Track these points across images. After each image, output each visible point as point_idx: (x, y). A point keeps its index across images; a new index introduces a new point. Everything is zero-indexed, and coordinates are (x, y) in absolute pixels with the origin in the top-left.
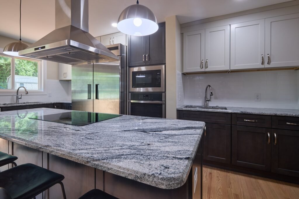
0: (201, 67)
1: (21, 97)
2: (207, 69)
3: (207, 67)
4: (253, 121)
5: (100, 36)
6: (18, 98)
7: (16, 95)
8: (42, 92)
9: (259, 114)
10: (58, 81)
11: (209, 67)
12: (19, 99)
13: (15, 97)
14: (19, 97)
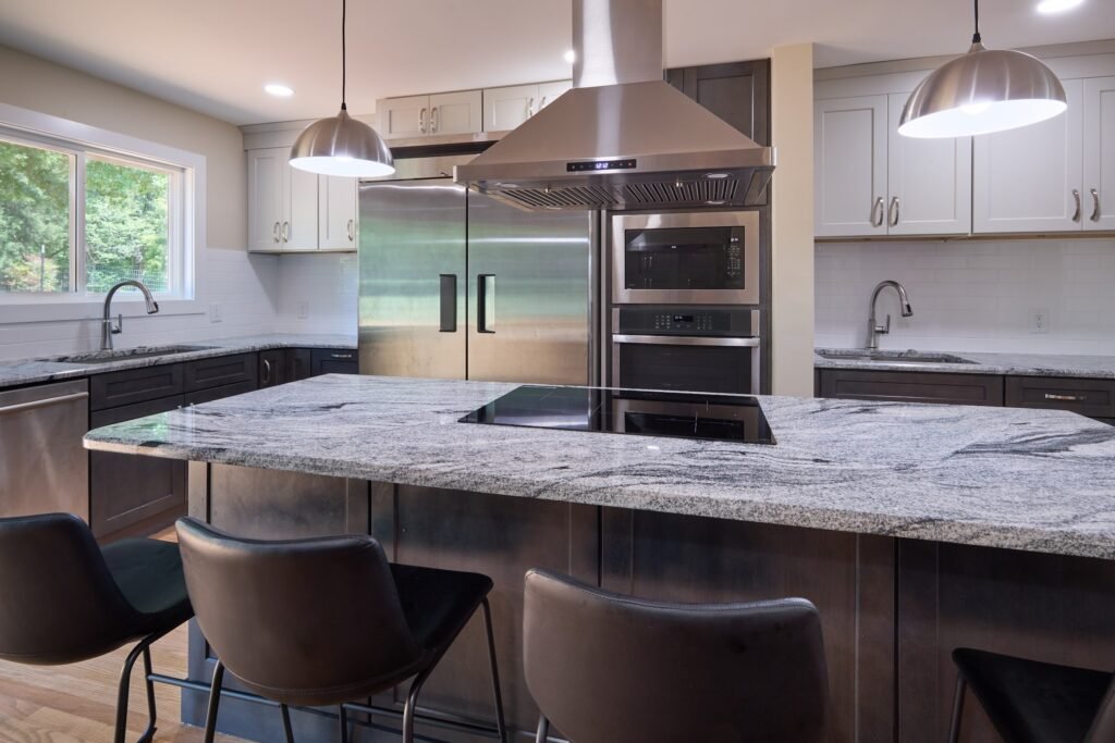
0: (872, 219)
1: (120, 324)
2: (896, 227)
3: (896, 223)
4: (1070, 398)
5: (482, 89)
6: (108, 332)
7: (102, 316)
8: (189, 302)
9: (1094, 376)
10: (242, 255)
11: (904, 222)
12: (114, 336)
13: (97, 327)
14: (114, 328)
